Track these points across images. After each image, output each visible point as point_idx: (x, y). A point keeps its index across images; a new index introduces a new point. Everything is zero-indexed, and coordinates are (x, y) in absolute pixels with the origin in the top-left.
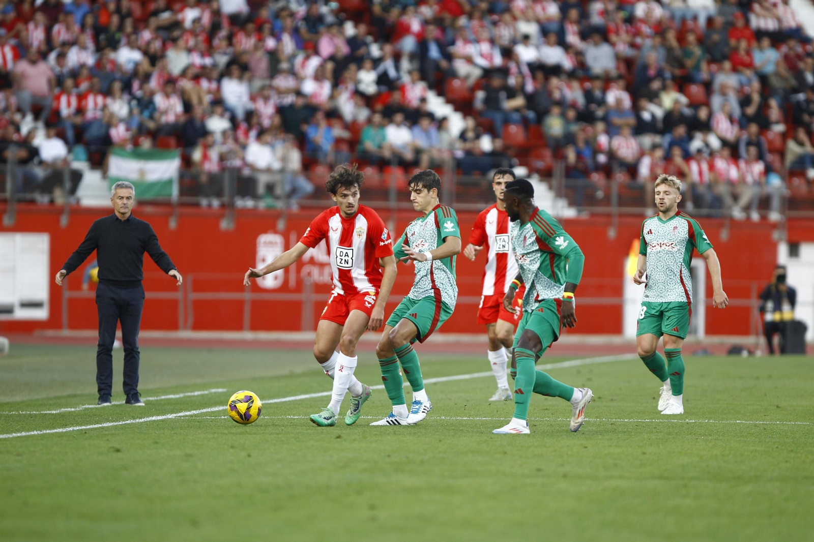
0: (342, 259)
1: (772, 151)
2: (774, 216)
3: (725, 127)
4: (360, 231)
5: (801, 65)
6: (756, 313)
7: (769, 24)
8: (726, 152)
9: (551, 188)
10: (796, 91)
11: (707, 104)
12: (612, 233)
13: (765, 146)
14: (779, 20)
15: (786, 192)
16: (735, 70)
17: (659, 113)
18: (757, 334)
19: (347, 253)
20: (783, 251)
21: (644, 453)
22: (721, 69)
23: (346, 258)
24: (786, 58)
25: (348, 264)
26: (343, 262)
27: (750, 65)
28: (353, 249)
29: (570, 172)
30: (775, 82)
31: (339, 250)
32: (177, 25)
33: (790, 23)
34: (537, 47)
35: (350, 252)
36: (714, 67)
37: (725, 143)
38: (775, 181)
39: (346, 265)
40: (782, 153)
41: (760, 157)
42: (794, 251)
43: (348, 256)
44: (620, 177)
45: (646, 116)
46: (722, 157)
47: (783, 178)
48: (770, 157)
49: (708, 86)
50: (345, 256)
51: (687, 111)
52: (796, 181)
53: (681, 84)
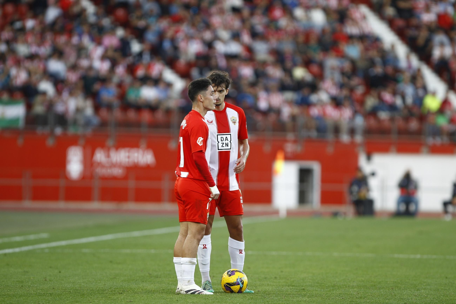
0: (223, 143)
1: (357, 101)
2: (359, 138)
4: (234, 120)
14: (360, 29)
19: (226, 137)
21: (282, 272)
23: (227, 142)
25: (228, 146)
26: (224, 145)
28: (230, 134)
31: (219, 137)
32: (23, 30)
35: (229, 137)
38: (359, 120)
39: (227, 148)
40: (362, 102)
42: (369, 157)
43: (227, 140)
49: (321, 66)
50: (226, 140)
53: (307, 64)
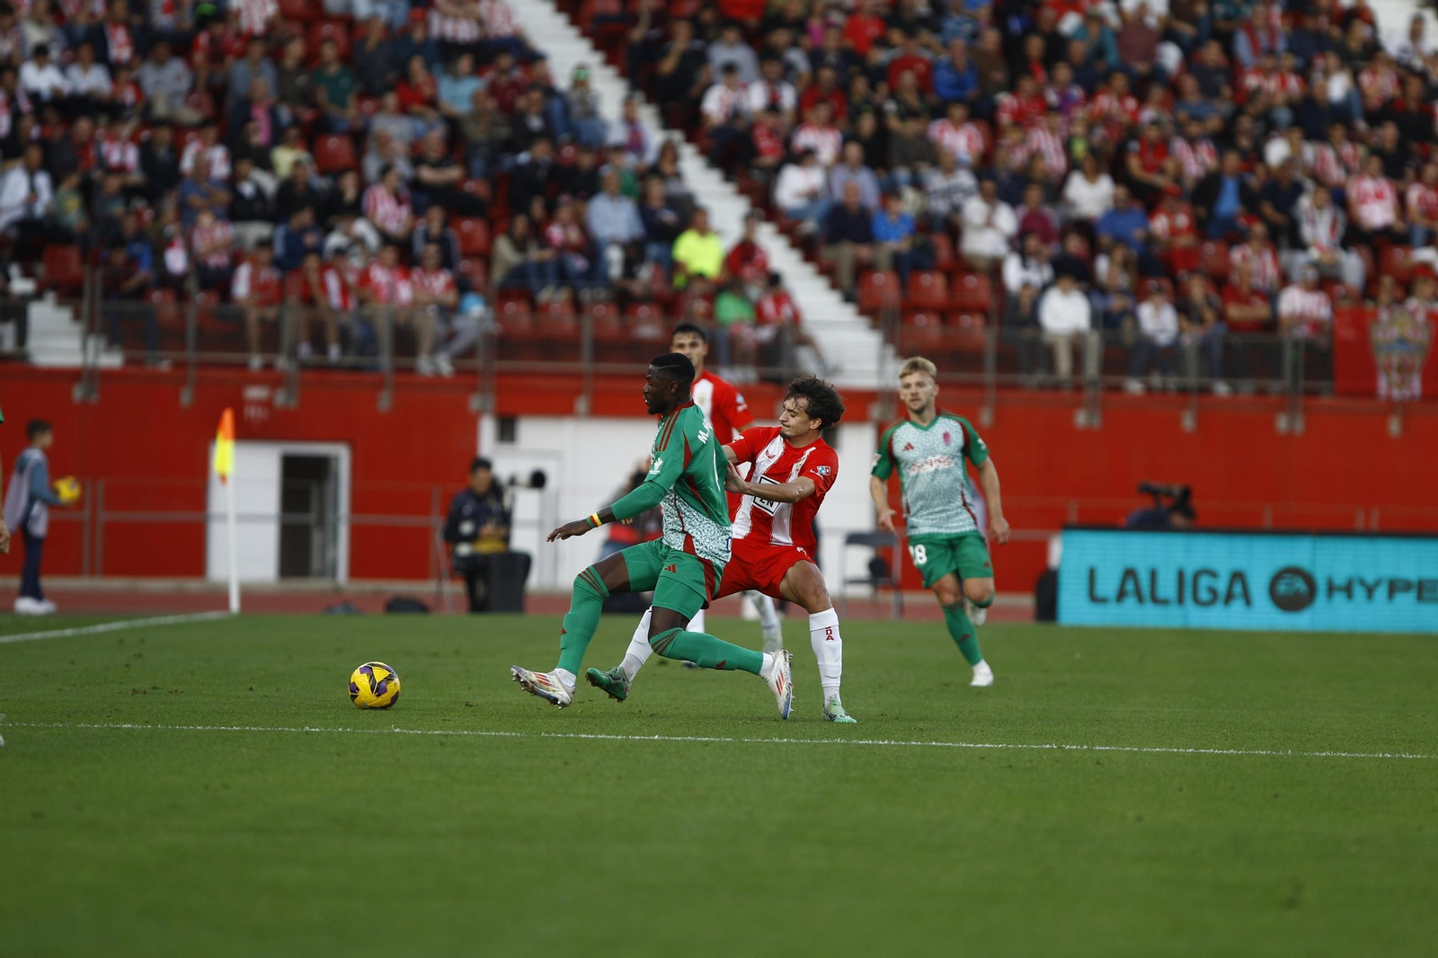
1: (467, 255)
3: (388, 212)
5: (521, 103)
6: (438, 540)
7: (464, 31)
8: (390, 255)
9: (77, 316)
10: (513, 146)
11: (357, 168)
12: (186, 397)
13: (457, 246)
14: (480, 22)
15: (493, 327)
16: (403, 110)
17: (269, 184)
18: (440, 577)
20: (487, 430)
21: (226, 786)
22: (380, 108)
24: (493, 90)
27: (432, 103)
29: (112, 288)
30: (477, 132)
33: (501, 28)
34: (63, 68)
36: (368, 105)
37: (386, 238)
38: (475, 308)
40: (486, 258)
41: (446, 262)
42: (507, 432)
44: (201, 299)
45: (247, 189)
46: (382, 264)
47: (488, 302)
48: (465, 265)
49: (360, 138)
51: (321, 183)
52: (511, 307)
53: (312, 135)
